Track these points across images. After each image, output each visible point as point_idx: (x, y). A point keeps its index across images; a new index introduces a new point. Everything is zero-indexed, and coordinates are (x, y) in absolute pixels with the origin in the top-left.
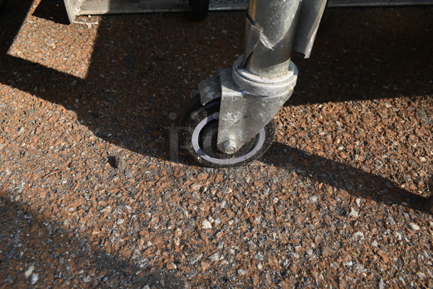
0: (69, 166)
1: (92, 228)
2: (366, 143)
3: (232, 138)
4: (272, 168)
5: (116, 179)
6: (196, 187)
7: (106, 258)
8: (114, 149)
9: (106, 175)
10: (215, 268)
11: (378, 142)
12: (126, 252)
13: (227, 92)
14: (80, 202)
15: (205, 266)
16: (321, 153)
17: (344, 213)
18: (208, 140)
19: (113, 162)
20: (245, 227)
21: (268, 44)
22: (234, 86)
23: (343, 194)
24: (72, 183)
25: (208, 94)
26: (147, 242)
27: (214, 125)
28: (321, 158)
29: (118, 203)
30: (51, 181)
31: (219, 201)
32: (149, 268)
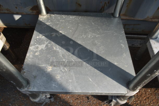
3: (113, 104)
5: (88, 103)
9: (86, 101)
11: (143, 102)
13: (114, 100)
18: (108, 103)
27: (110, 102)
30: (77, 101)
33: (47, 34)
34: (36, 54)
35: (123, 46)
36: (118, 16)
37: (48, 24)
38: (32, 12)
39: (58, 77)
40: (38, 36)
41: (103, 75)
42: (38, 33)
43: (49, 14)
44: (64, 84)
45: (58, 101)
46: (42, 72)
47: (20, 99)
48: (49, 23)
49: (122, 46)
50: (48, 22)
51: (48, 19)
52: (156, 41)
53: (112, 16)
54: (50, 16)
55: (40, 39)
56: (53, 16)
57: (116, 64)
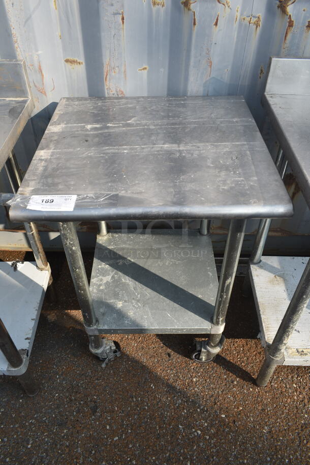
0: (157, 354)
1: (165, 376)
2: (248, 359)
3: (204, 358)
4: (215, 364)
5: (170, 361)
6: (192, 367)
7: (169, 385)
8: (169, 350)
9: (167, 360)
10: (195, 392)
11: (252, 359)
12: (174, 384)
13: (203, 350)
14: (161, 368)
15: (193, 391)
16: (231, 361)
17: (233, 382)
18: (197, 357)
19: (169, 355)
20: (204, 382)
21: (212, 344)
22: (205, 348)
23: (235, 376)
24: (158, 361)
25: (198, 349)
26: (179, 382)
27: (199, 355)
28: (231, 363)
29: (171, 370)
30: (153, 359)
31: (198, 373)
32: (179, 389)
33: (111, 262)
34: (101, 288)
35: (211, 274)
36: (205, 232)
37: (110, 247)
38: (82, 228)
39: (131, 314)
40: (100, 265)
41: (183, 309)
42: (99, 261)
43: (110, 234)
44: (139, 320)
45: (125, 360)
46: (111, 308)
47: (68, 359)
48: (112, 247)
49: (209, 275)
50: (110, 245)
51: (109, 241)
52: (258, 266)
53: (198, 234)
54: (112, 236)
55: (103, 269)
56: (117, 236)
57: (200, 296)
